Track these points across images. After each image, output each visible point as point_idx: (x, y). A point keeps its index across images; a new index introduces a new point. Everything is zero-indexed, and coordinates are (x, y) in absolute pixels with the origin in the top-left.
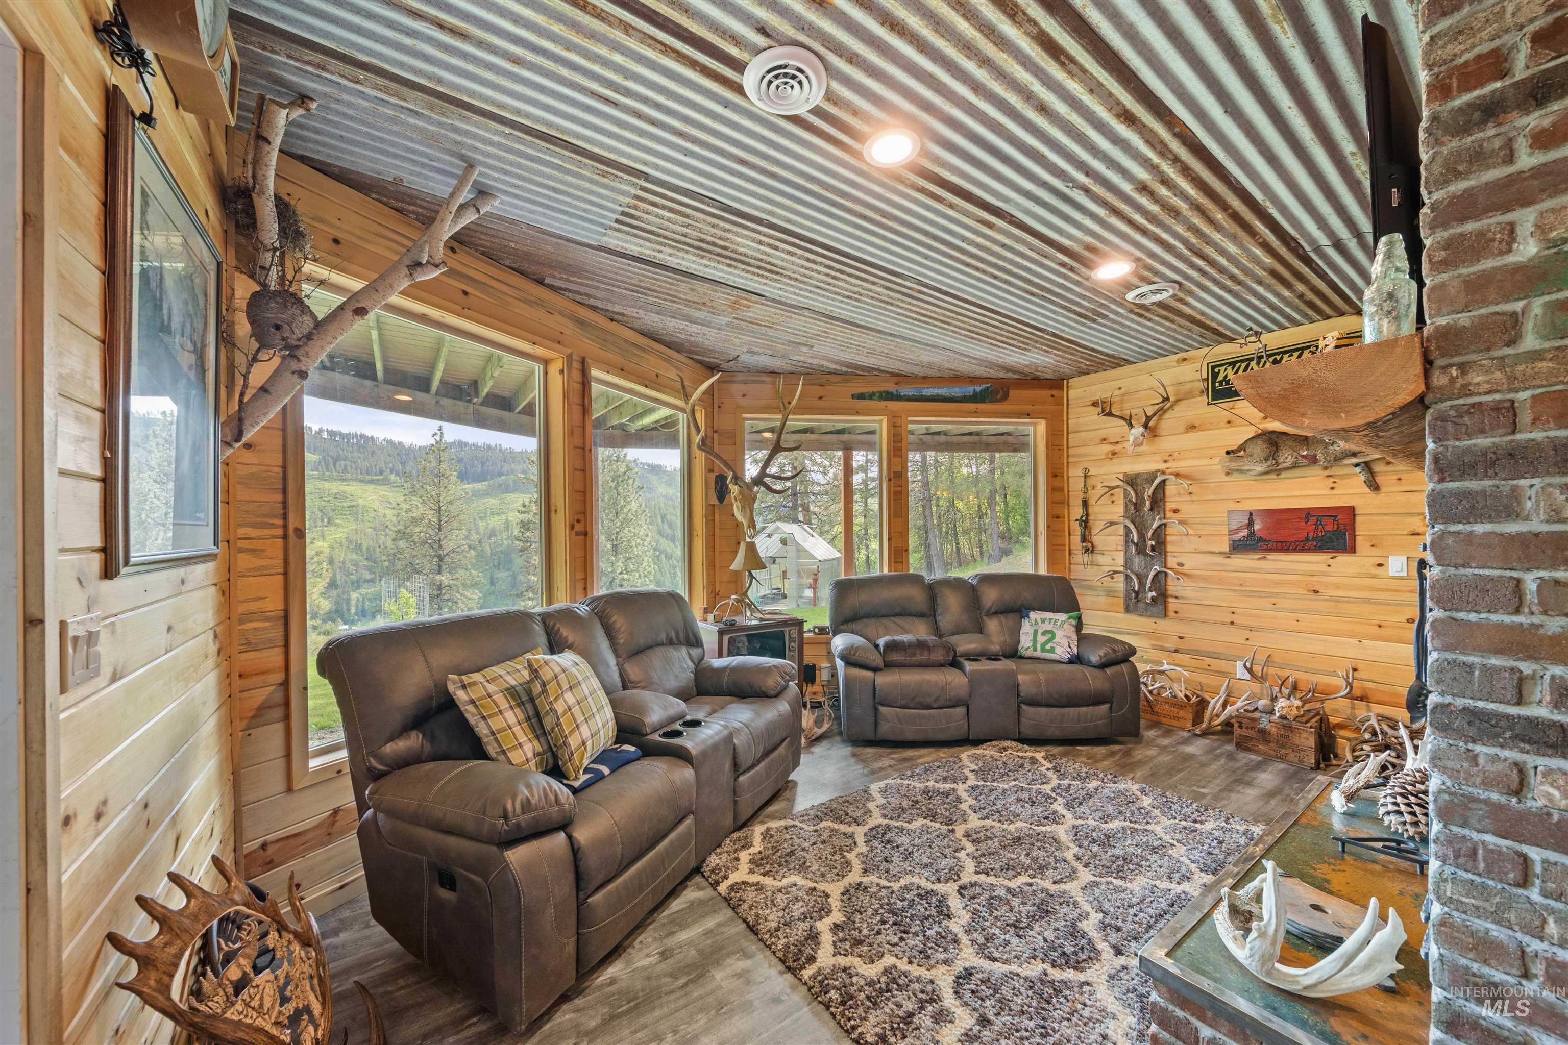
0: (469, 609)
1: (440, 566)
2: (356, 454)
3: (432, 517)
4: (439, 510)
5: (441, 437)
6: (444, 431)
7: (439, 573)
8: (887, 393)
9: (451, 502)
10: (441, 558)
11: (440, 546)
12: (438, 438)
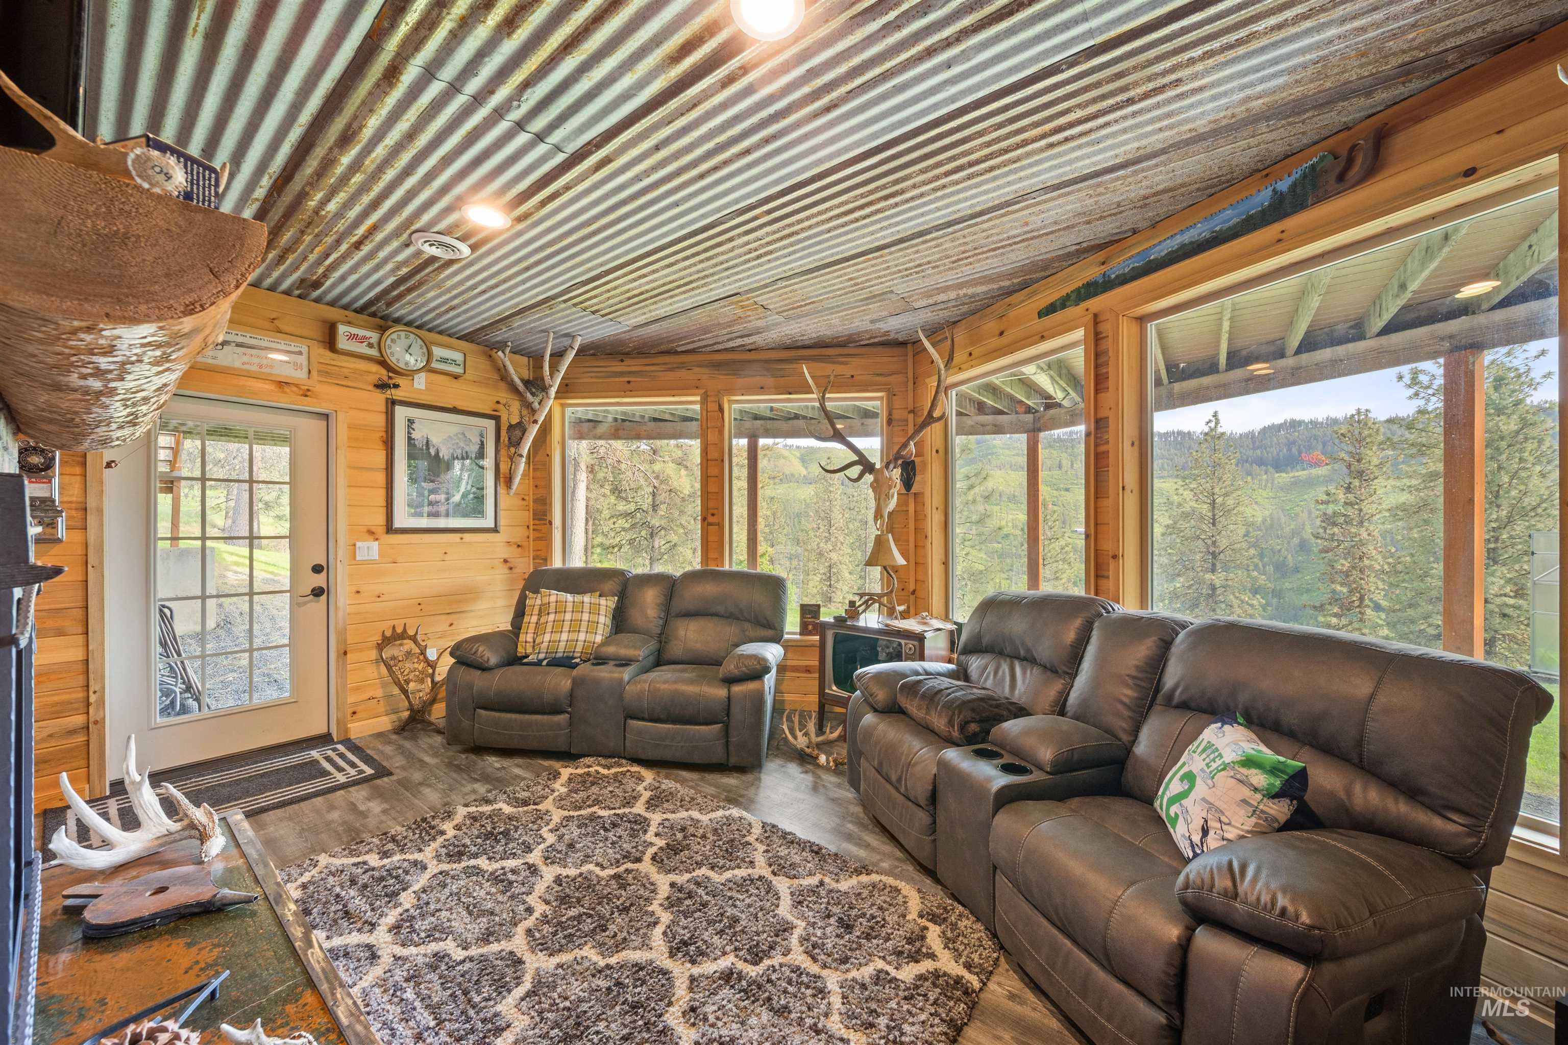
0: (1251, 616)
1: (1214, 565)
2: (1173, 451)
3: (1205, 509)
4: (1213, 504)
5: (1217, 423)
6: (1220, 417)
7: (1213, 570)
8: (1088, 285)
9: (1226, 495)
10: (1214, 555)
11: (1214, 543)
12: (1212, 425)
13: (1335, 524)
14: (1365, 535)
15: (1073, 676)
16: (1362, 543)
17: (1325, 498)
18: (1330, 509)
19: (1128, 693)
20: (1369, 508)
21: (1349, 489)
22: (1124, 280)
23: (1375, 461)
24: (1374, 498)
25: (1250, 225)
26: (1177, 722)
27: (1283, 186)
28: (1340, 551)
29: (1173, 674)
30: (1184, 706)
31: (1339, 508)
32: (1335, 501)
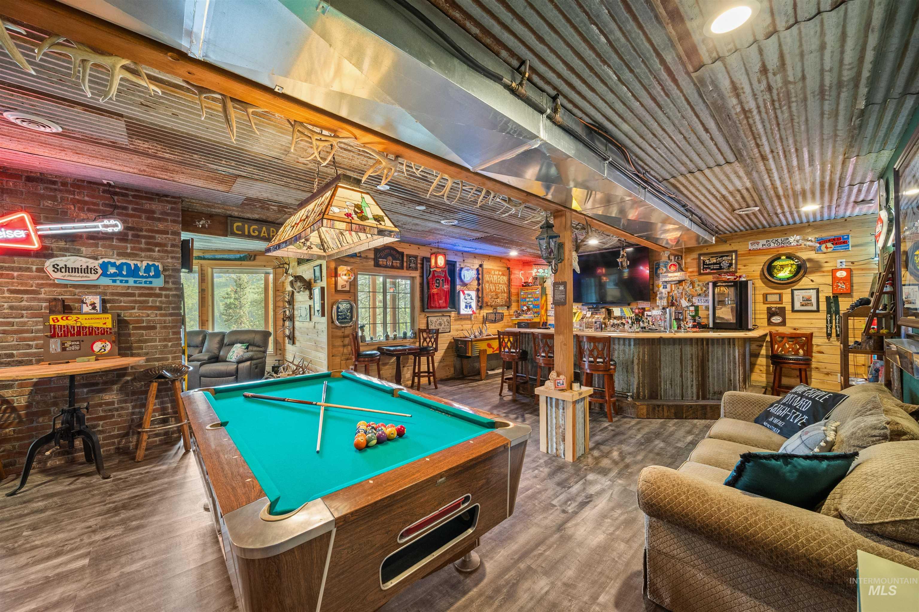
13: (230, 308)
14: (242, 313)
15: (203, 347)
16: (241, 317)
17: (227, 296)
18: (228, 301)
19: (217, 346)
20: (243, 302)
21: (236, 292)
22: (209, 259)
23: (246, 281)
24: (245, 297)
25: (235, 260)
26: (227, 348)
27: (242, 256)
28: (232, 320)
29: (226, 341)
30: (229, 345)
31: (232, 300)
32: (230, 298)
